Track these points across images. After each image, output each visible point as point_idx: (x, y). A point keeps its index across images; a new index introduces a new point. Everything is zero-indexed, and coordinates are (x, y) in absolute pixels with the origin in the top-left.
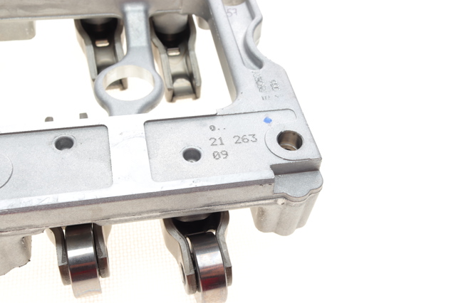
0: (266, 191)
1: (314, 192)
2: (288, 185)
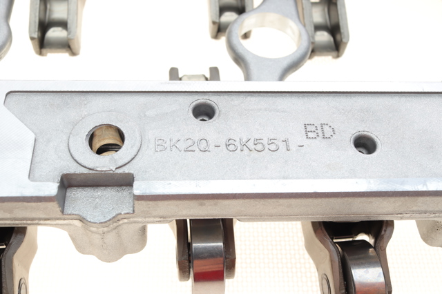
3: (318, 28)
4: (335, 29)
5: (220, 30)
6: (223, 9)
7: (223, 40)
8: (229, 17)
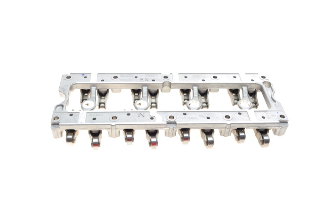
0: (278, 125)
1: (287, 126)
2: (282, 125)
3: (203, 103)
4: (207, 103)
5: (184, 104)
6: (185, 100)
7: (185, 106)
8: (186, 101)
